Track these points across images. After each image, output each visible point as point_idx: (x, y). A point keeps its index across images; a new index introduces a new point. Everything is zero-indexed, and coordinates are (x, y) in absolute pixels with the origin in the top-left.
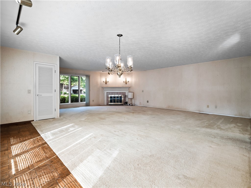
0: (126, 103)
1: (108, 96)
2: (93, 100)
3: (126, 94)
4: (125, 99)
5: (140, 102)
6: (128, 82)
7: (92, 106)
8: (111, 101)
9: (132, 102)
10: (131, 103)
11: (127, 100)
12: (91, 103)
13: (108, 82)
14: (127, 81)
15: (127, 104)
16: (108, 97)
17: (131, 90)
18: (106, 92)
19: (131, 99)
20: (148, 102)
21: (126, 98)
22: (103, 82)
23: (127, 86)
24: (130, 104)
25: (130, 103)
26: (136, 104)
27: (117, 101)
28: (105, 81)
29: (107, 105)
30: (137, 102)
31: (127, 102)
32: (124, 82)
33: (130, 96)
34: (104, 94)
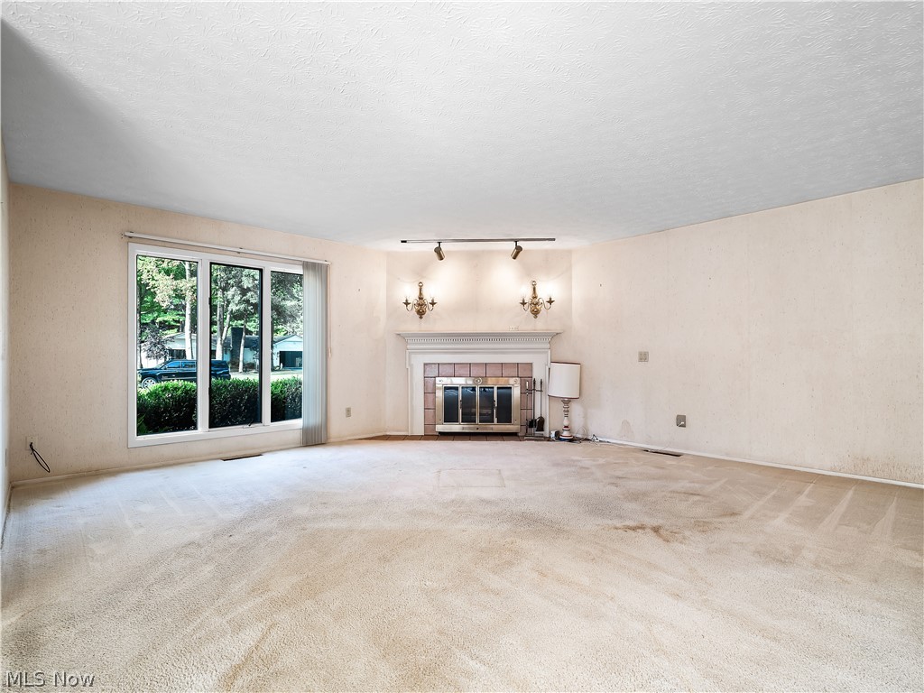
0: (535, 427)
1: (430, 385)
2: (348, 411)
3: (538, 374)
4: (527, 404)
5: (626, 423)
6: (550, 302)
7: (342, 442)
8: (450, 417)
9: (570, 420)
10: (566, 423)
11: (541, 408)
12: (337, 427)
13: (433, 304)
14: (543, 295)
15: (543, 430)
16: (429, 392)
17: (565, 352)
18: (418, 362)
19: (567, 402)
20: (681, 421)
21: (538, 395)
22: (407, 303)
23: (540, 325)
24: (557, 434)
25: (560, 428)
26: (594, 429)
27: (485, 411)
28: (413, 298)
29: (426, 437)
30: (602, 421)
31: (542, 421)
32: (524, 303)
33: (561, 383)
34: (407, 372)
